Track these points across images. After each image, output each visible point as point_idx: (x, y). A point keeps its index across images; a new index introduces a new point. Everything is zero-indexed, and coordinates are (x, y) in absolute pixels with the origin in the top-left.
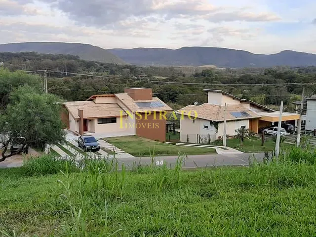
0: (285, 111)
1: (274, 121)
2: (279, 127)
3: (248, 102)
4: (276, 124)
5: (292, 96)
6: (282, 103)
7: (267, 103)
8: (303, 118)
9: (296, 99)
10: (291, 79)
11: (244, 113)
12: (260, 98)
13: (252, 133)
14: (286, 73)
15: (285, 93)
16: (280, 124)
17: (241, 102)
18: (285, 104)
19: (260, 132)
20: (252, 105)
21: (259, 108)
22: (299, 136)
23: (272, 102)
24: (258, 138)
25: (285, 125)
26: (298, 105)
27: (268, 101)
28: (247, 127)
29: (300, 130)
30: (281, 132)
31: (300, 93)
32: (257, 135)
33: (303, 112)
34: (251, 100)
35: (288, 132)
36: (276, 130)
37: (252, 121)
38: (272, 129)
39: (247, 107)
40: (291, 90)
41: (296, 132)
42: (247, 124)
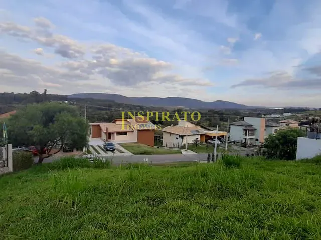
0: (219, 131)
1: (213, 136)
2: (216, 139)
3: (199, 126)
4: (215, 137)
5: (222, 123)
6: (217, 126)
7: (209, 127)
8: (228, 135)
9: (224, 125)
10: (222, 114)
11: (197, 131)
12: (206, 124)
13: (201, 142)
14: (219, 111)
15: (219, 122)
16: (216, 138)
17: (196, 125)
18: (219, 127)
19: (206, 142)
20: (202, 127)
21: (205, 128)
22: (227, 145)
23: (213, 126)
24: (205, 145)
25: (219, 138)
26: (225, 127)
27: (210, 126)
28: (199, 139)
29: (227, 142)
30: (217, 142)
31: (226, 121)
32: (204, 143)
33: (229, 131)
34: (201, 125)
35: (220, 142)
36: (214, 141)
37: (201, 135)
38: (212, 140)
39: (199, 128)
40: (222, 120)
41: (225, 142)
42: (199, 137)
